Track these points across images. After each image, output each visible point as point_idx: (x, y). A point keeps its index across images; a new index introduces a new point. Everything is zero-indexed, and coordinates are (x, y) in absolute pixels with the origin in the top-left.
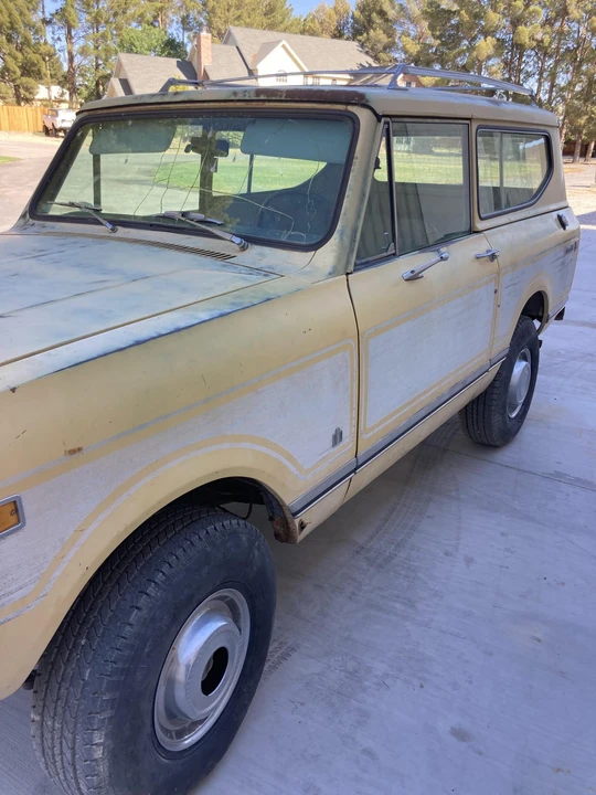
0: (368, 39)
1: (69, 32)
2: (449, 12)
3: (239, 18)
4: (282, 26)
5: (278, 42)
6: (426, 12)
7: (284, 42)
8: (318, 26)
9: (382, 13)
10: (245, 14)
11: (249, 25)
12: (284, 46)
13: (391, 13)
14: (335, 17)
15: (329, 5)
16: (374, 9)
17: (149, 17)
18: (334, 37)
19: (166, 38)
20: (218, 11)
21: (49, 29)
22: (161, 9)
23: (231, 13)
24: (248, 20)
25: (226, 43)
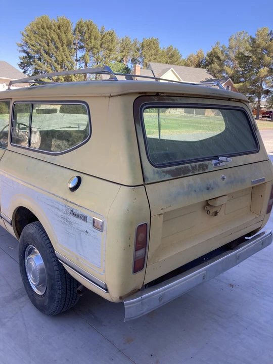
0: (211, 68)
1: (86, 64)
2: (248, 56)
3: (155, 59)
4: (176, 63)
5: (170, 68)
6: (237, 57)
7: (172, 69)
8: (190, 62)
9: (218, 58)
10: (158, 58)
11: (159, 62)
12: (172, 70)
13: (222, 57)
14: (197, 59)
15: (195, 54)
16: (214, 56)
17: (119, 59)
18: (197, 67)
19: (124, 67)
20: (147, 56)
21: (78, 63)
22: (124, 56)
23: (152, 57)
24: (159, 60)
25: (147, 69)
